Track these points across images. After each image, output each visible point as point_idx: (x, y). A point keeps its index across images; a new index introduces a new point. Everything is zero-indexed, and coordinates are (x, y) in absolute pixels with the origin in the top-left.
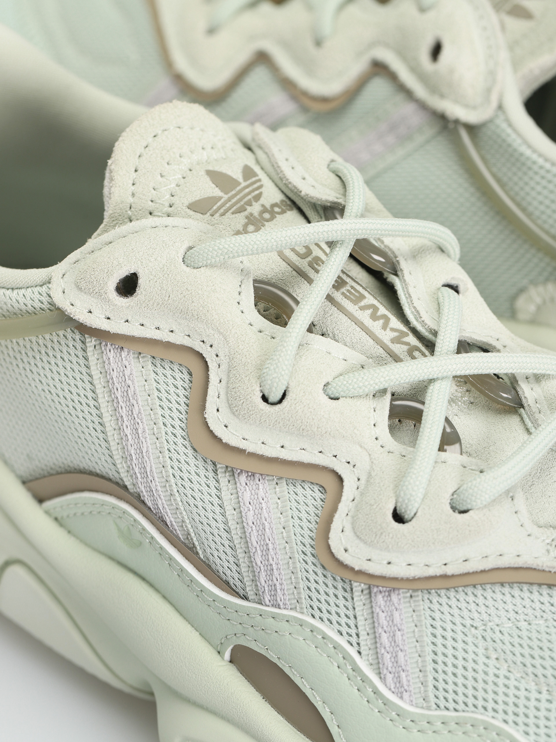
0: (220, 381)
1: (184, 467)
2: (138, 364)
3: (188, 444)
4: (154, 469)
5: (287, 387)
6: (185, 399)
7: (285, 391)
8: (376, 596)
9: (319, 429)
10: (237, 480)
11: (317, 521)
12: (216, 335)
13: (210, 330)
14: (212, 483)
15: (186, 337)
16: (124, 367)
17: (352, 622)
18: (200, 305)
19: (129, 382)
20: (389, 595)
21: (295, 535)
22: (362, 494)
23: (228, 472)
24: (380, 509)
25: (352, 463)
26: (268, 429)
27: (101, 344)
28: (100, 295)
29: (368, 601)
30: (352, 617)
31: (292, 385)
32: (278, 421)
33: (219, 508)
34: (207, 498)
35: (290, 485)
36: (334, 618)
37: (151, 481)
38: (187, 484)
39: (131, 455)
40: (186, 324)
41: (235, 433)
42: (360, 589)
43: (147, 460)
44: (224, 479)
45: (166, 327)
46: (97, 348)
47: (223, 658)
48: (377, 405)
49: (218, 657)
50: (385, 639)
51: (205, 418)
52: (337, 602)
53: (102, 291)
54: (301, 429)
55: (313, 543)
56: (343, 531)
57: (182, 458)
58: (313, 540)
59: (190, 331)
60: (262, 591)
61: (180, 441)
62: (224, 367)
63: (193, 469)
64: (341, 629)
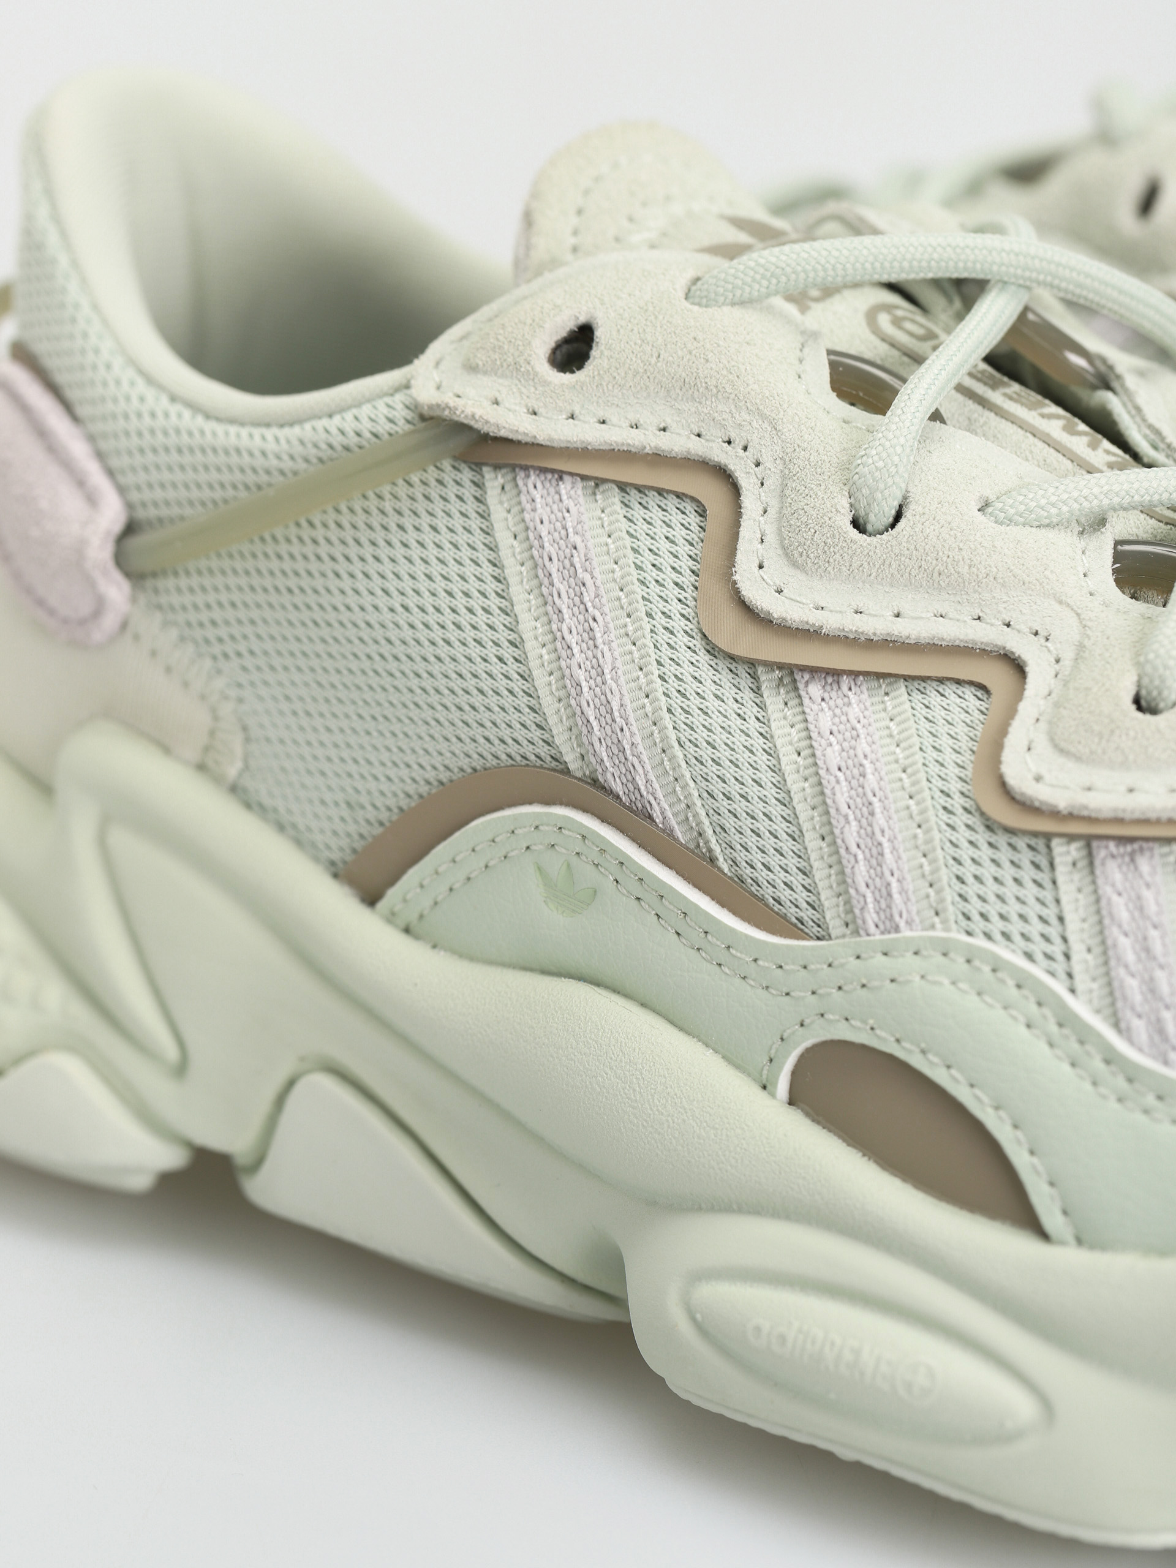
0: (765, 512)
1: (691, 687)
2: (593, 505)
3: (699, 646)
4: (627, 700)
5: (905, 498)
6: (691, 563)
7: (901, 506)
8: (1103, 864)
9: (974, 570)
10: (803, 693)
11: (975, 749)
12: (754, 424)
13: (743, 414)
14: (751, 711)
15: (693, 437)
16: (565, 511)
17: (1053, 932)
18: (721, 365)
19: (574, 538)
20: (1132, 860)
21: (928, 780)
22: (1066, 684)
23: (783, 685)
24: (1107, 690)
25: (1042, 633)
26: (867, 586)
27: (515, 479)
28: (517, 370)
29: (1089, 879)
30: (1054, 921)
31: (915, 493)
32: (887, 563)
33: (766, 756)
34: (739, 739)
35: (913, 694)
36: (1015, 927)
37: (622, 730)
38: (698, 719)
39: (579, 685)
40: (693, 410)
41: (799, 599)
42: (1069, 859)
43: (614, 686)
44: (774, 700)
45: (650, 420)
46: (507, 488)
47: (773, 1095)
48: (1087, 544)
49: (763, 1094)
50: (1126, 947)
51: (735, 582)
52: (1022, 893)
53: (521, 360)
54: (936, 574)
55: (965, 788)
56: (1029, 749)
57: (687, 670)
58: (965, 782)
59: (700, 424)
60: (859, 906)
61: (682, 640)
62: (771, 482)
63: (709, 688)
64: (1030, 947)
